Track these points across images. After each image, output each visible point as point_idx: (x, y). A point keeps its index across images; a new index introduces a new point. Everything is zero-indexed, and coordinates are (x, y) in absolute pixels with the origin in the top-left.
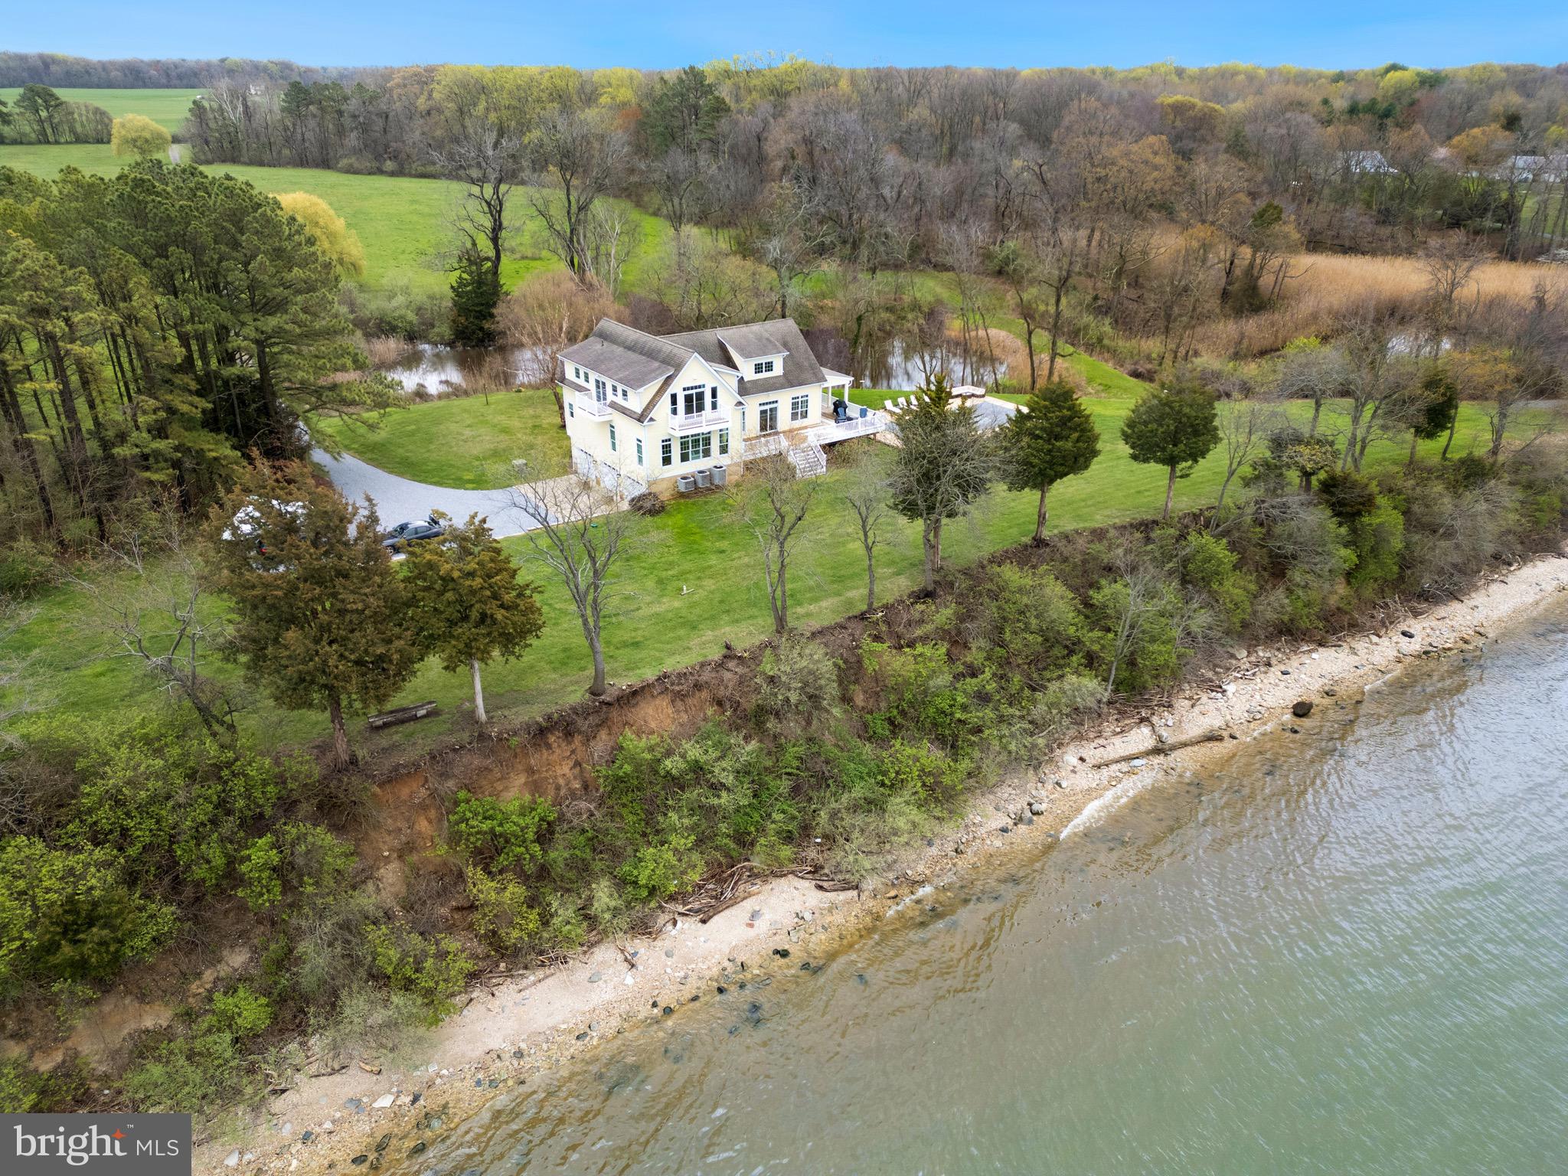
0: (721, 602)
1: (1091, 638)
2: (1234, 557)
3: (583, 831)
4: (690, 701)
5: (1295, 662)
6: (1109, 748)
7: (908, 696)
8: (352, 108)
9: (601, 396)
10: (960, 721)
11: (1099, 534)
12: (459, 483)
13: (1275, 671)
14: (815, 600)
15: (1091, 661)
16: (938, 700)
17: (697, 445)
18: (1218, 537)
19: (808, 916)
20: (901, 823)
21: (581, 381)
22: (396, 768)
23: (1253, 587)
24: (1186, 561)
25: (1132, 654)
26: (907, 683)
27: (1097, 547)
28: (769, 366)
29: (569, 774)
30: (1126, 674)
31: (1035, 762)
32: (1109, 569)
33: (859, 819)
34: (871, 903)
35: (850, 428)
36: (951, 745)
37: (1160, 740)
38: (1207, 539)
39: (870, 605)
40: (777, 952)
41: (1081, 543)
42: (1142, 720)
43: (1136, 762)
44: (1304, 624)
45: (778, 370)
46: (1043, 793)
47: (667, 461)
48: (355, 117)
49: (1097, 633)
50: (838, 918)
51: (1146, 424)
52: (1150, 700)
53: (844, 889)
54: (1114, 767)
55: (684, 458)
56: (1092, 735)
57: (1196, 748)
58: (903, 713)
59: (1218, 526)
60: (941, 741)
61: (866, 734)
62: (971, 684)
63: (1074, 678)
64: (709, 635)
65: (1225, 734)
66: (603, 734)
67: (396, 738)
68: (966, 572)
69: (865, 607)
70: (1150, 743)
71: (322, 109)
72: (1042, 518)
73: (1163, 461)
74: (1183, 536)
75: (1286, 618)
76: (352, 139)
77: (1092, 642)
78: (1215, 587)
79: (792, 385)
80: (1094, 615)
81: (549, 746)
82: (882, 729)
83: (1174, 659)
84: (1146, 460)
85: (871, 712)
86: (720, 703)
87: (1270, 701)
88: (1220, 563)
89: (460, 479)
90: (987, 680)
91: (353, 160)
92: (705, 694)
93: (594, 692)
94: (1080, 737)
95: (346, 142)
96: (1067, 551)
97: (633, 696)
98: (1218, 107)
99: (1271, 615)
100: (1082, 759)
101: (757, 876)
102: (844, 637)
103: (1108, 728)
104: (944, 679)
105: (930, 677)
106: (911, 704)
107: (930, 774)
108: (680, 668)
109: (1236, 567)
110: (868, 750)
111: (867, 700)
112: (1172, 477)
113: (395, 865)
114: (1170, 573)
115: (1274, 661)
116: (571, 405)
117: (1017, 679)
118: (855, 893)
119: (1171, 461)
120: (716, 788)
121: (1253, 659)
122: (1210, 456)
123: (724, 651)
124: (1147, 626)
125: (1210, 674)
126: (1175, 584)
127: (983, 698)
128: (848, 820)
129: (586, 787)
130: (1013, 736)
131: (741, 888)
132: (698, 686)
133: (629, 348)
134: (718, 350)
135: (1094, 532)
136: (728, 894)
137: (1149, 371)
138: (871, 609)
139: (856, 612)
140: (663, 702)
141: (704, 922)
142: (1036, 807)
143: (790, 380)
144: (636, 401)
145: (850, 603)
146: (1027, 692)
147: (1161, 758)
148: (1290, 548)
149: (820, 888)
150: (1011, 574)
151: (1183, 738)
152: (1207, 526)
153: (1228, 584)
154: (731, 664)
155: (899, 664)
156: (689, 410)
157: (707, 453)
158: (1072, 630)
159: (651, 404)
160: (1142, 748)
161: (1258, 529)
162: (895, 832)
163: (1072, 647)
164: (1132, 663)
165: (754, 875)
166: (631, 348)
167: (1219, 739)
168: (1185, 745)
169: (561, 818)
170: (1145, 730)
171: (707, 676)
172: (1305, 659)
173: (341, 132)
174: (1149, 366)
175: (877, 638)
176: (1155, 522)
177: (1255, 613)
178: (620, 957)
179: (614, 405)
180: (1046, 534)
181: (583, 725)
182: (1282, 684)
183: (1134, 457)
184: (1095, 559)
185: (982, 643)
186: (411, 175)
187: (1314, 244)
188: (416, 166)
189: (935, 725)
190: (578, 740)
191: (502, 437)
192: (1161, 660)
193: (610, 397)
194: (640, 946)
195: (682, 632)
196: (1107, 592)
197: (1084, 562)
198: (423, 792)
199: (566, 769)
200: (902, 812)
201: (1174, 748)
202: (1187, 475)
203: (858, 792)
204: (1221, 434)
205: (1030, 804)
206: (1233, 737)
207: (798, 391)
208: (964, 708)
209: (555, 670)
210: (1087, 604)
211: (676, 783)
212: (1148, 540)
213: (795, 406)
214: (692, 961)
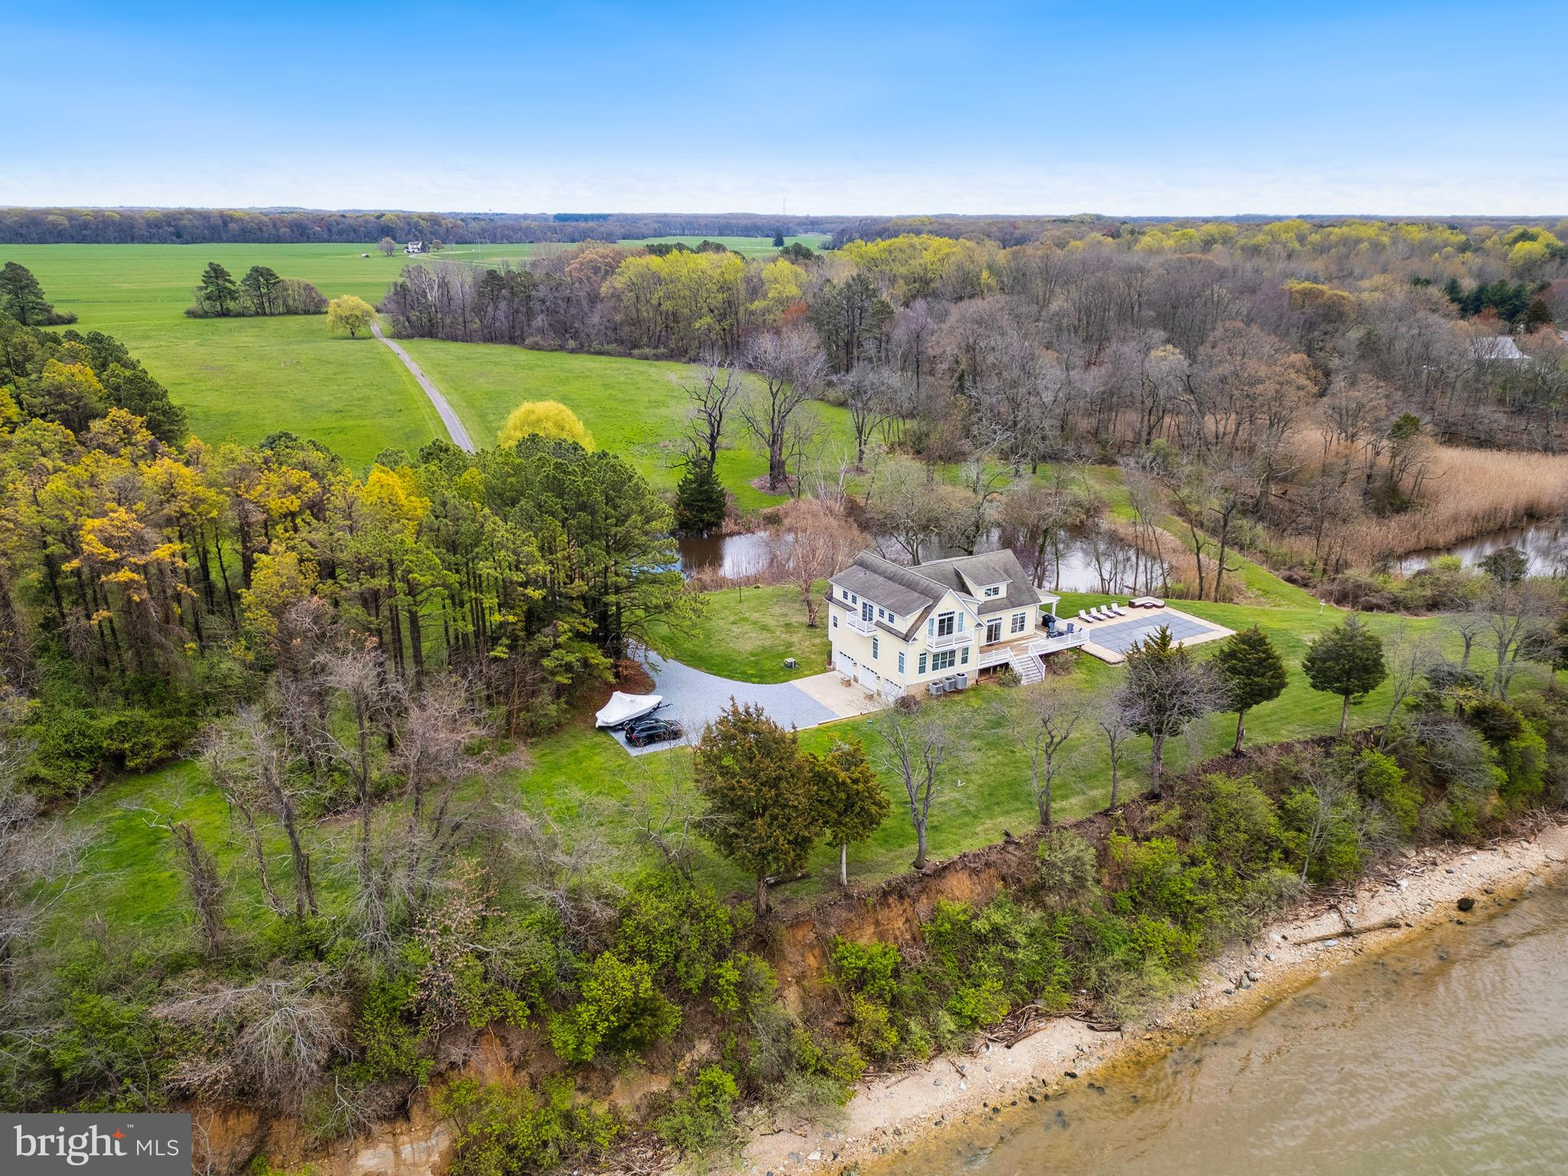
0: (990, 795)
1: (1288, 837)
2: (1403, 772)
3: (919, 972)
4: (982, 876)
5: (1456, 863)
6: (1306, 929)
7: (1147, 880)
8: (541, 295)
9: (867, 615)
10: (1188, 902)
11: (1286, 748)
12: (746, 678)
13: (1441, 869)
14: (1065, 797)
15: (1287, 855)
16: (1171, 884)
17: (945, 659)
18: (1388, 754)
19: (1086, 1049)
20: (1156, 981)
21: (849, 602)
22: (797, 916)
23: (1420, 798)
24: (1361, 774)
25: (1322, 851)
26: (1146, 869)
27: (1287, 760)
28: (996, 591)
29: (903, 928)
30: (1317, 868)
31: (1248, 938)
32: (1296, 778)
33: (1125, 977)
34: (1132, 1042)
35: (1061, 641)
36: (1183, 921)
37: (1347, 924)
38: (1377, 755)
39: (1113, 804)
40: (1067, 1074)
41: (1273, 755)
42: (1331, 907)
43: (1329, 943)
44: (1465, 831)
45: (1003, 593)
46: (1256, 964)
47: (922, 670)
48: (543, 301)
49: (1292, 833)
50: (1108, 1051)
51: (1324, 661)
52: (1336, 890)
53: (1110, 1030)
54: (1311, 945)
55: (935, 667)
56: (1290, 918)
57: (1378, 933)
58: (1142, 893)
59: (1386, 744)
60: (1174, 917)
61: (1114, 908)
62: (1196, 872)
63: (1278, 872)
64: (989, 823)
65: (1401, 922)
66: (924, 899)
67: (787, 893)
68: (1184, 779)
69: (1108, 805)
70: (1340, 928)
71: (513, 294)
72: (1240, 735)
73: (1338, 691)
74: (1358, 752)
75: (1448, 825)
76: (540, 321)
77: (1288, 840)
78: (1387, 797)
79: (1014, 606)
80: (1290, 819)
81: (889, 906)
82: (1128, 905)
83: (1357, 858)
84: (1324, 689)
85: (1116, 891)
86: (1004, 879)
87: (1438, 896)
88: (1391, 777)
89: (744, 673)
90: (1208, 870)
91: (538, 338)
92: (992, 871)
93: (918, 865)
94: (1282, 920)
95: (534, 323)
96: (1260, 760)
97: (942, 871)
98: (1346, 294)
99: (1435, 823)
100: (1284, 938)
101: (1042, 1015)
102: (1094, 830)
103: (1304, 912)
104: (1176, 867)
105: (1164, 866)
106: (1149, 887)
107: (1171, 944)
108: (975, 850)
109: (1405, 780)
110: (1122, 922)
111: (1111, 881)
112: (1346, 702)
113: (794, 988)
114: (1350, 785)
115: (1439, 861)
116: (835, 618)
117: (1230, 870)
118: (1118, 1034)
119: (1346, 692)
120: (1013, 946)
121: (1421, 858)
122: (1379, 689)
123: (1005, 838)
124: (1334, 831)
125: (1385, 870)
126: (1354, 794)
127: (1204, 883)
128: (1114, 976)
129: (914, 939)
130: (1232, 916)
131: (1032, 1024)
132: (988, 865)
133: (889, 578)
134: (955, 579)
135: (1281, 746)
136: (1022, 1028)
137: (1303, 578)
138: (1113, 808)
139: (1101, 809)
140: (963, 876)
141: (1009, 1047)
142: (1252, 975)
143: (1012, 602)
144: (902, 624)
145: (1094, 803)
146: (1238, 880)
147: (1348, 941)
148: (1449, 766)
149: (1092, 1028)
150: (1220, 782)
151: (1367, 924)
152: (1377, 743)
153: (1398, 795)
154: (1011, 848)
155: (1141, 855)
156: (941, 632)
157: (952, 663)
158: (1272, 830)
159: (914, 628)
160: (1333, 932)
161: (1422, 748)
162: (1151, 987)
163: (1271, 844)
164: (1321, 859)
165: (1040, 1015)
166: (891, 578)
167: (1397, 926)
168: (1369, 930)
169: (904, 962)
170: (1335, 916)
171: (993, 857)
172: (1465, 860)
173: (530, 314)
174: (1302, 573)
175: (1120, 832)
176: (1332, 739)
177: (1421, 819)
178: (953, 1069)
179: (879, 624)
180: (1243, 747)
181: (912, 890)
182: (1448, 882)
183: (1314, 686)
184: (1284, 769)
185: (1202, 838)
186: (589, 352)
187: (1450, 436)
188: (595, 345)
189: (1168, 904)
190: (907, 901)
191: (765, 634)
192: (1346, 859)
193: (876, 616)
194: (965, 1061)
195: (966, 819)
196: (1299, 799)
197: (1276, 772)
198: (812, 935)
199: (900, 924)
200: (1156, 974)
201: (1359, 932)
202: (1360, 703)
203: (1119, 954)
204: (1388, 671)
205: (1247, 973)
206: (1408, 925)
207: (1018, 611)
208: (1191, 890)
209: (881, 846)
210: (1282, 807)
211: (981, 939)
212: (1328, 755)
213: (1014, 621)
214: (1005, 1076)
